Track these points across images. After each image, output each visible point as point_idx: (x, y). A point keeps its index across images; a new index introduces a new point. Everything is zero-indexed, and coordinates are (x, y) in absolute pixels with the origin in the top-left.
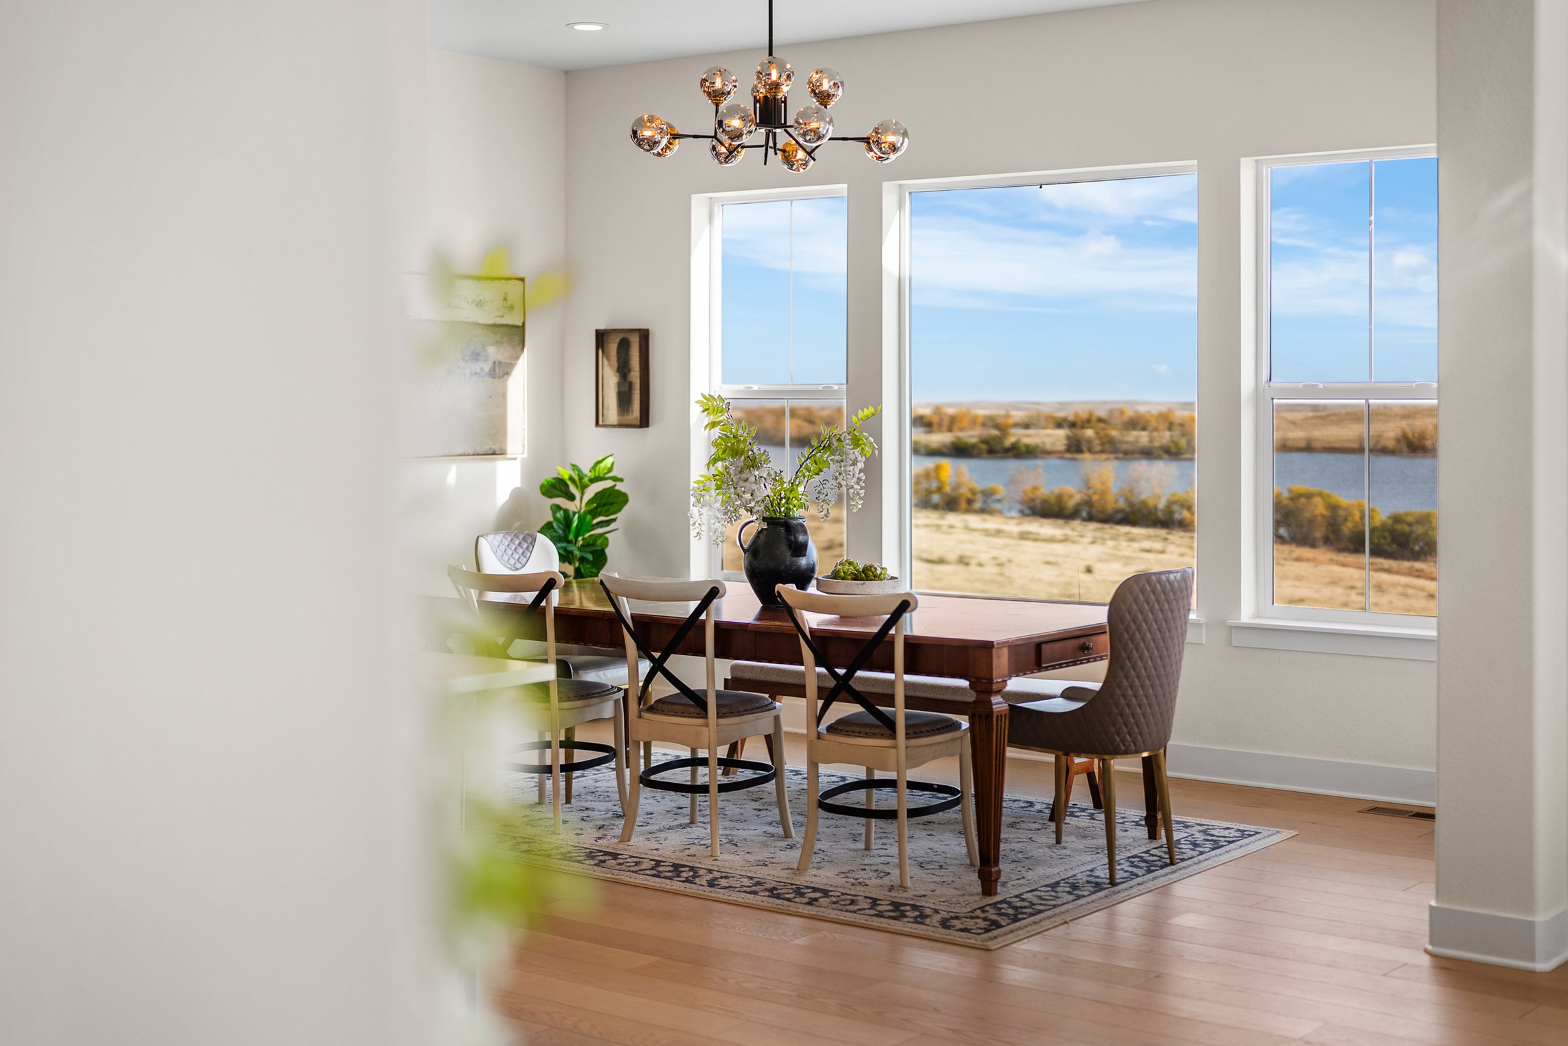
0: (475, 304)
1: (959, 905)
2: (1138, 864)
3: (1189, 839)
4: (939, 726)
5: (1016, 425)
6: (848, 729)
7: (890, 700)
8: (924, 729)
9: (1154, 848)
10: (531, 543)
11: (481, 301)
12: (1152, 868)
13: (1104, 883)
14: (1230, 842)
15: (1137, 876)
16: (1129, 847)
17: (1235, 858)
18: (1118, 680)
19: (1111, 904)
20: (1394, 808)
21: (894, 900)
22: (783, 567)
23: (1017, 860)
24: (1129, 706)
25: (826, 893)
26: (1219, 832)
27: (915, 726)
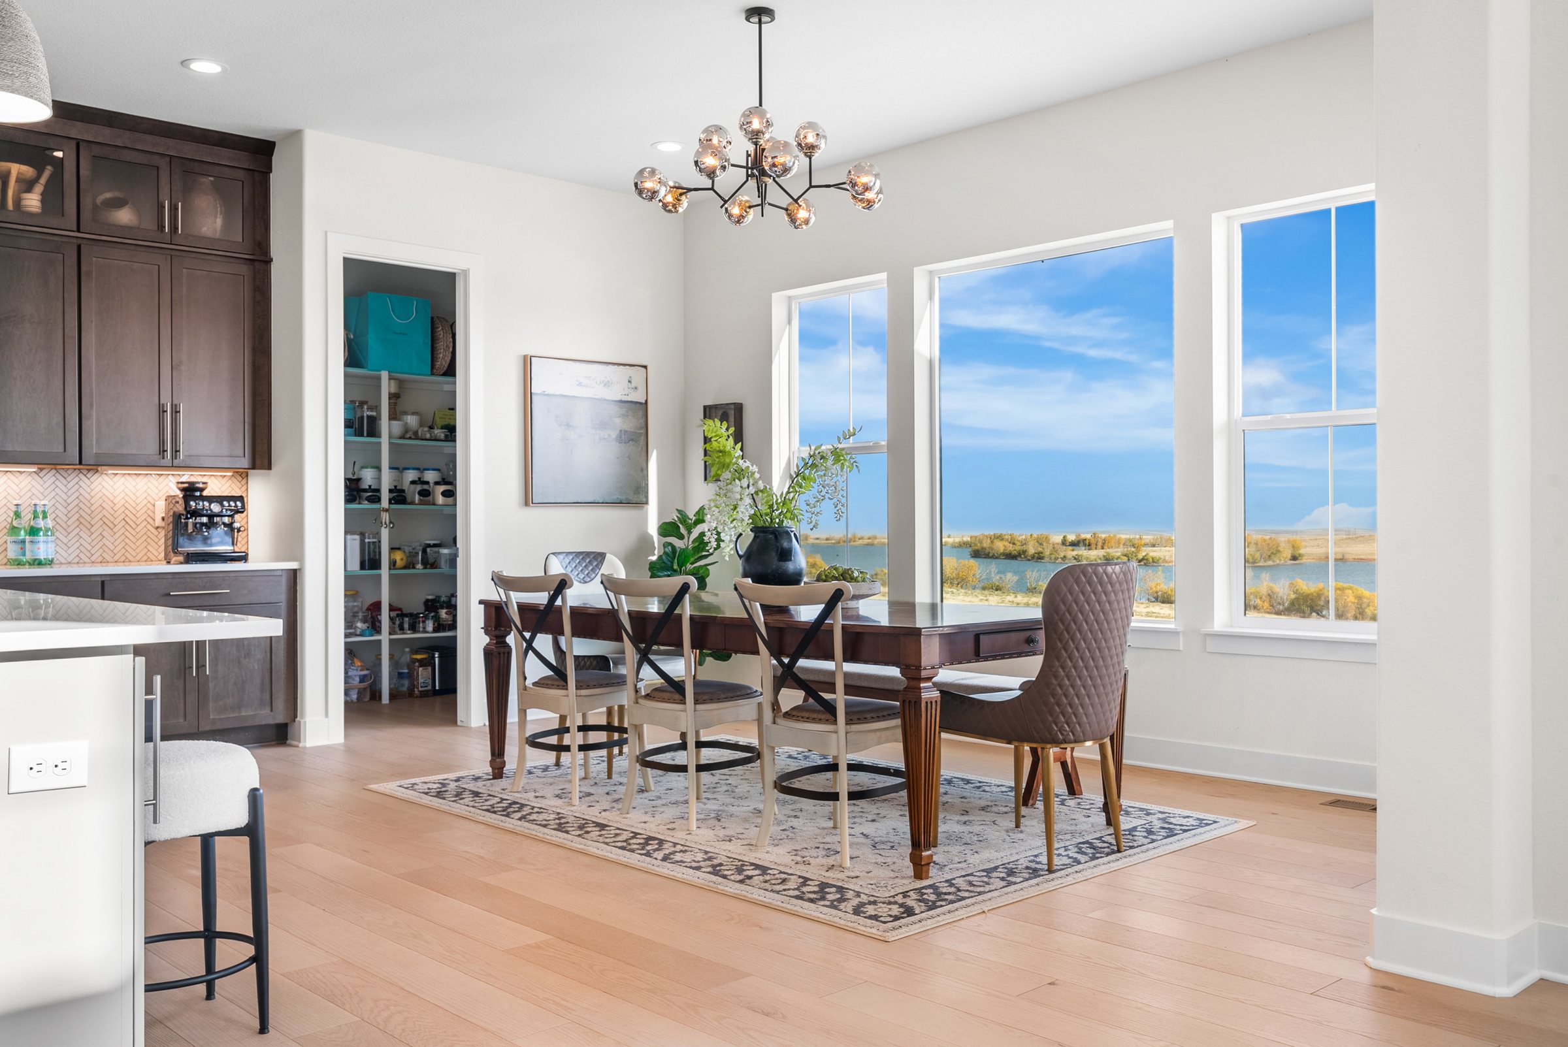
0: (603, 384)
1: (885, 889)
2: (1085, 851)
3: (1147, 826)
4: (885, 713)
5: (1146, 545)
6: (799, 714)
7: (831, 688)
8: (868, 716)
9: (1108, 835)
10: (600, 561)
11: (609, 382)
12: (1098, 855)
13: (1042, 870)
14: (1185, 831)
15: (1079, 863)
16: (1084, 833)
17: (1185, 847)
18: (1054, 670)
19: (1040, 892)
20: (1356, 801)
21: (824, 881)
22: (769, 571)
23: (969, 842)
24: (1066, 696)
25: (764, 870)
26: (1177, 821)
27: (855, 713)
